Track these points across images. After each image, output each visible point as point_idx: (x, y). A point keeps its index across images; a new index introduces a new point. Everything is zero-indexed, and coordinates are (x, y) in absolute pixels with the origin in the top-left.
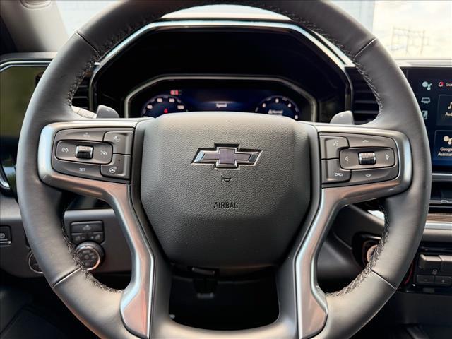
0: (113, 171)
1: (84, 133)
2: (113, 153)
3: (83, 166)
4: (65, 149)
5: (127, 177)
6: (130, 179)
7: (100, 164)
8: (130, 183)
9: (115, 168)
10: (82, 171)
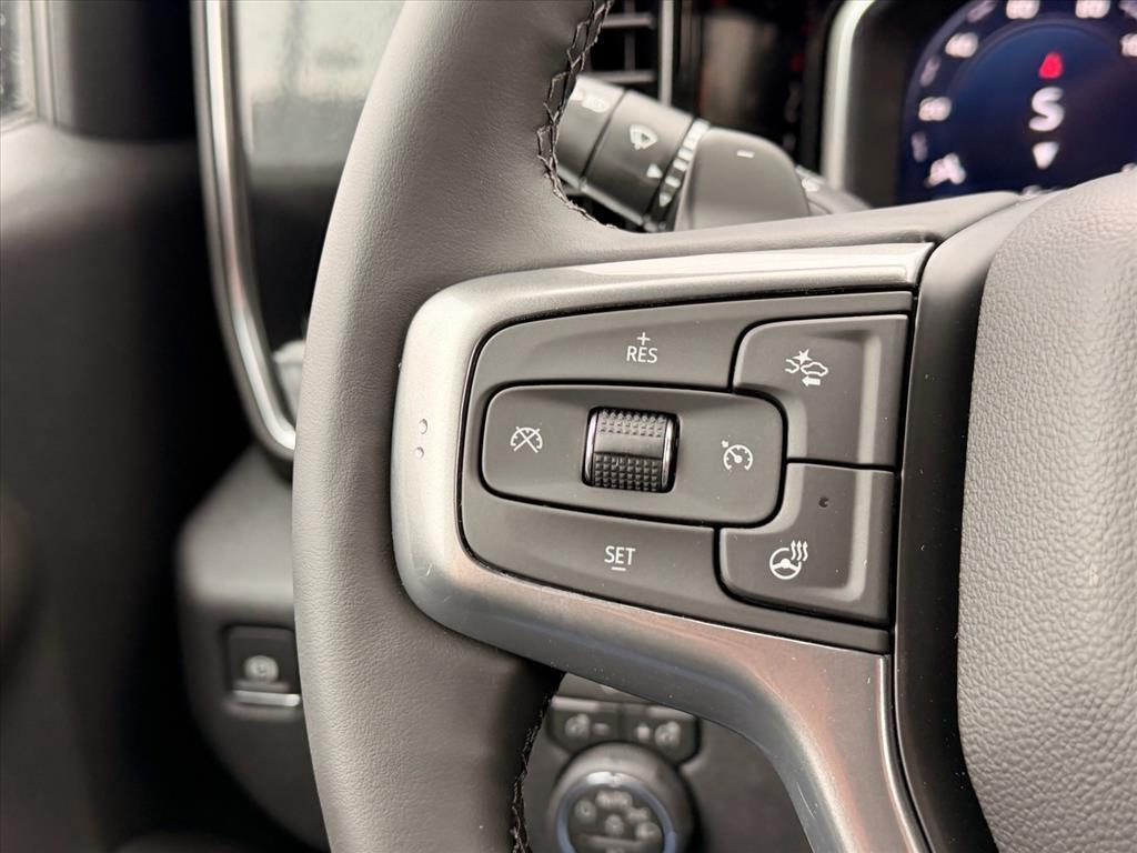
0: (787, 566)
1: (630, 335)
2: (785, 461)
3: (621, 537)
4: (527, 436)
5: (873, 610)
6: (886, 625)
7: (718, 526)
8: (888, 650)
9: (800, 548)
10: (617, 559)
